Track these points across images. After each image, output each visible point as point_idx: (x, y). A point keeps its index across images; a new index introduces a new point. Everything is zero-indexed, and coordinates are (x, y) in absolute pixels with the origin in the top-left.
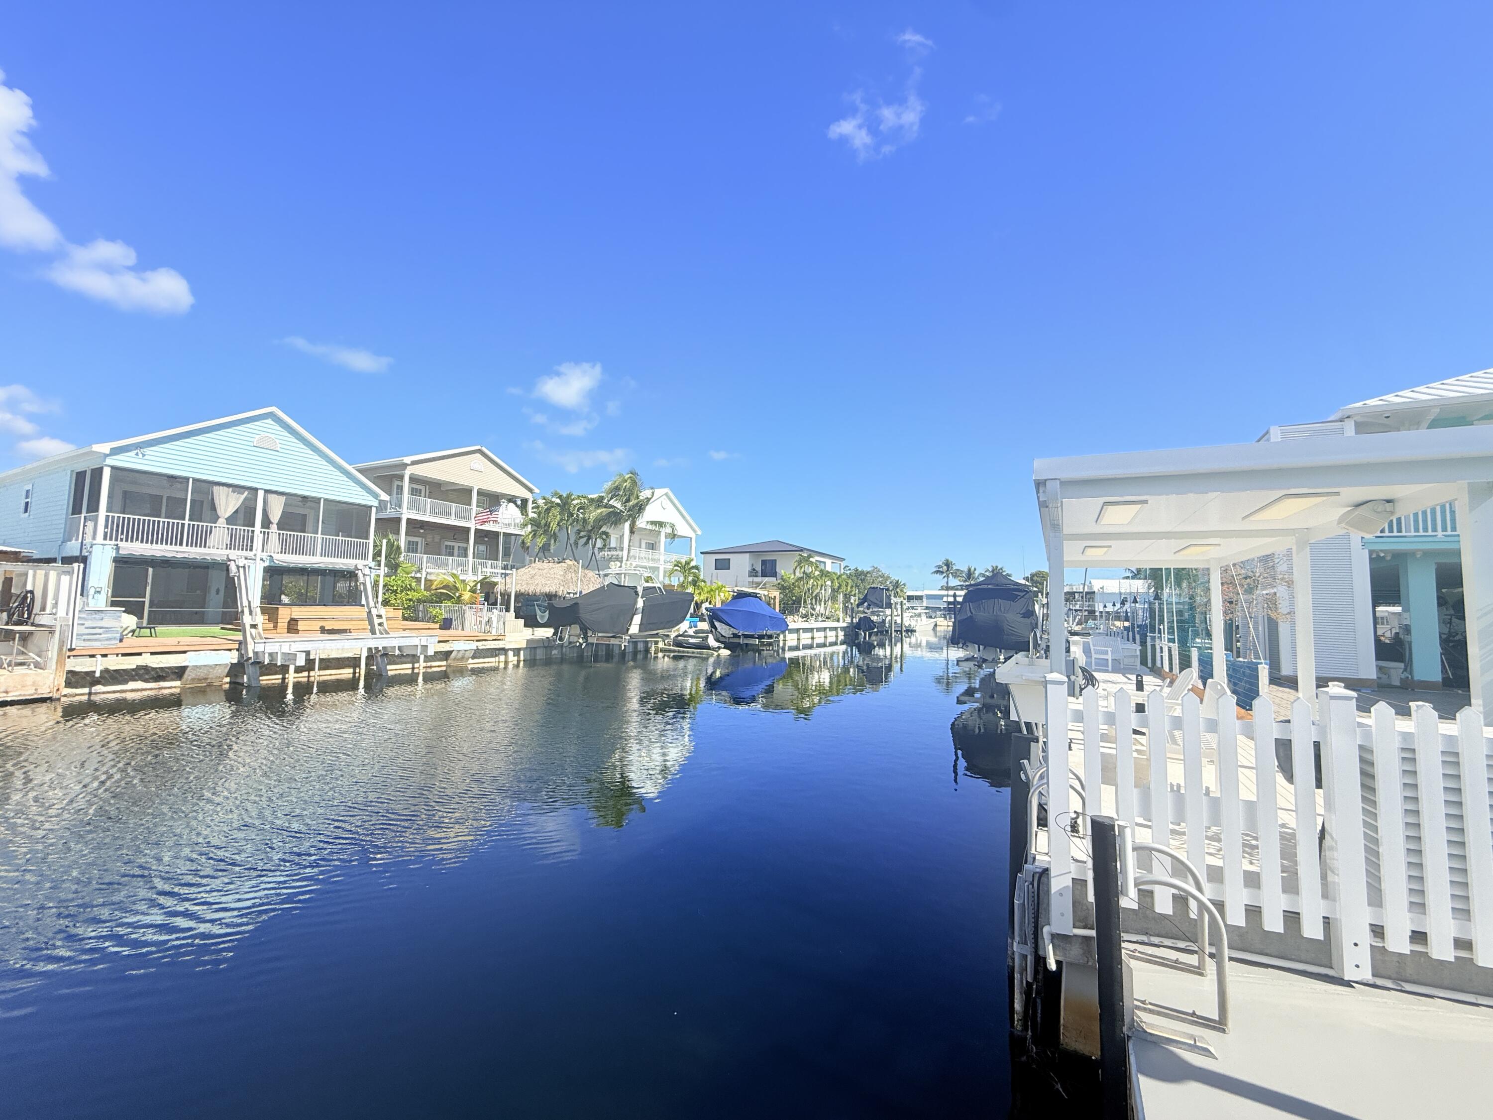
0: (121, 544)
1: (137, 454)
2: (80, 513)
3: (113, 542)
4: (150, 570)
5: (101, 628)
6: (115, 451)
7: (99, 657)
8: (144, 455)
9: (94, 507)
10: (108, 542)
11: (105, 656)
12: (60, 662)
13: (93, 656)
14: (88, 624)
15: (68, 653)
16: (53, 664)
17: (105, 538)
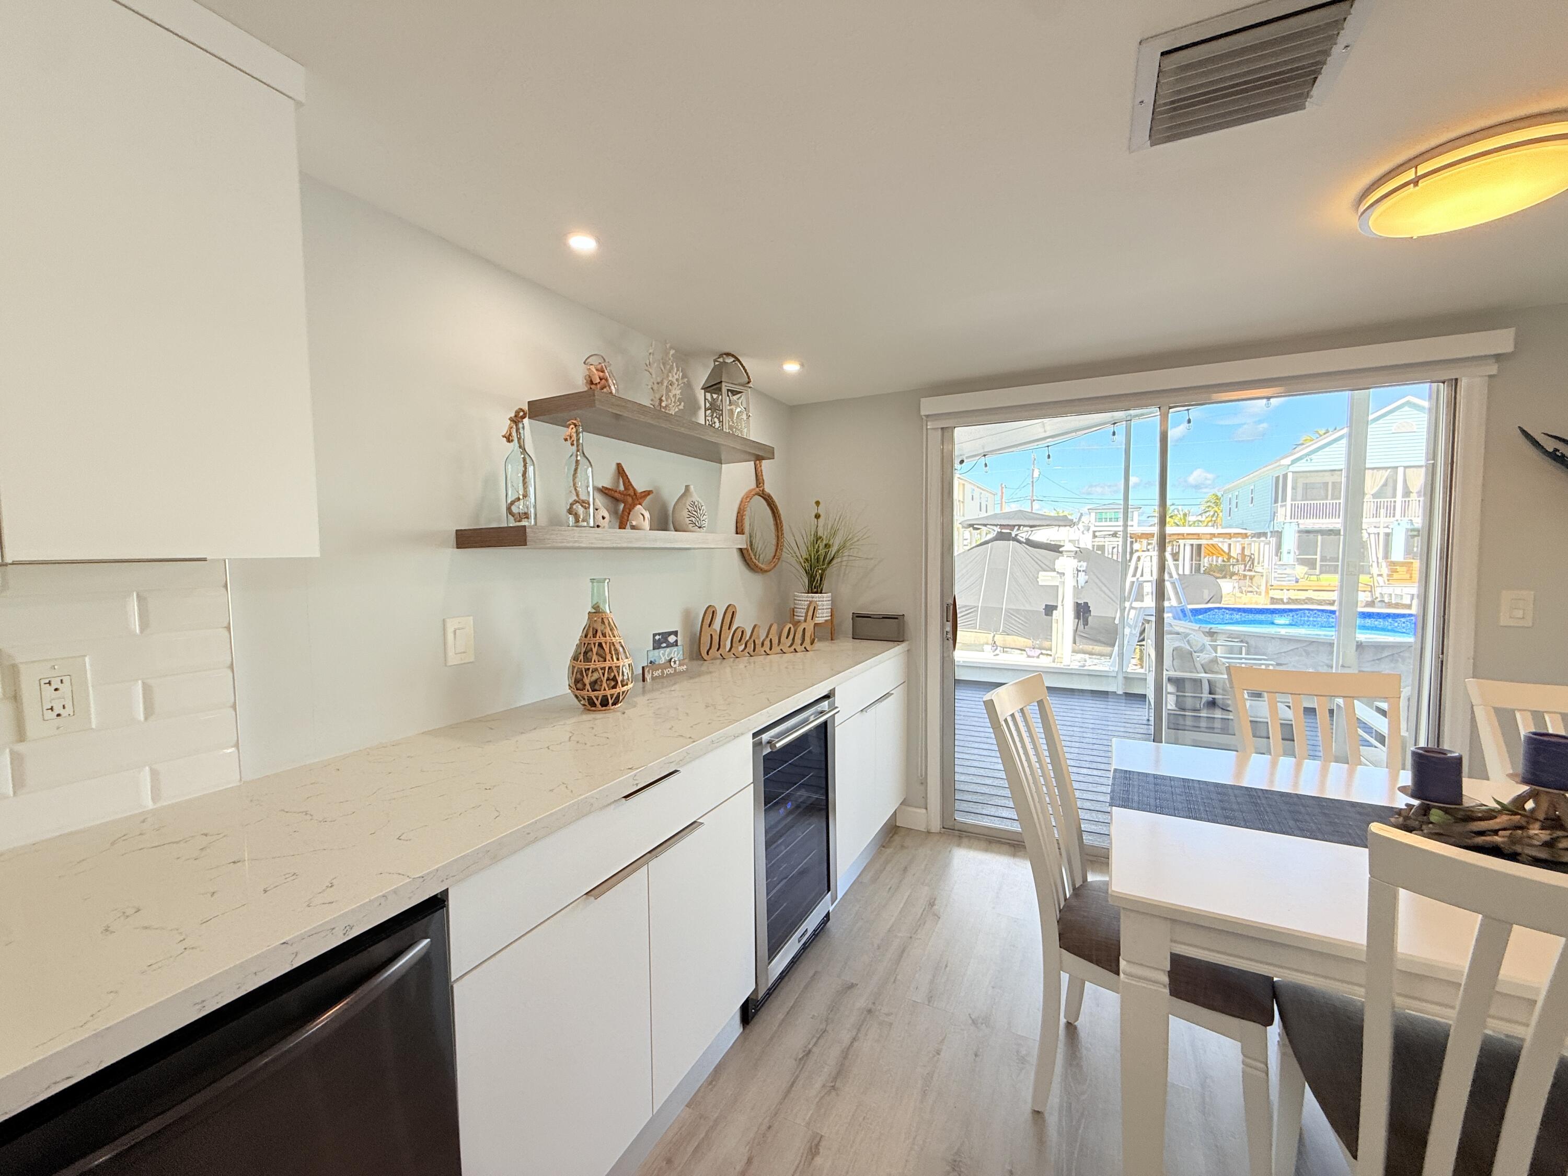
0: (1301, 521)
1: (1307, 460)
2: (1278, 503)
3: (1296, 520)
4: (1320, 537)
5: (1285, 574)
6: (1293, 462)
7: (1285, 591)
8: (1311, 460)
9: (1284, 500)
10: (1293, 520)
11: (1288, 590)
12: (1267, 592)
13: (1282, 590)
14: (1279, 571)
15: (1270, 588)
16: (1263, 593)
17: (1291, 518)
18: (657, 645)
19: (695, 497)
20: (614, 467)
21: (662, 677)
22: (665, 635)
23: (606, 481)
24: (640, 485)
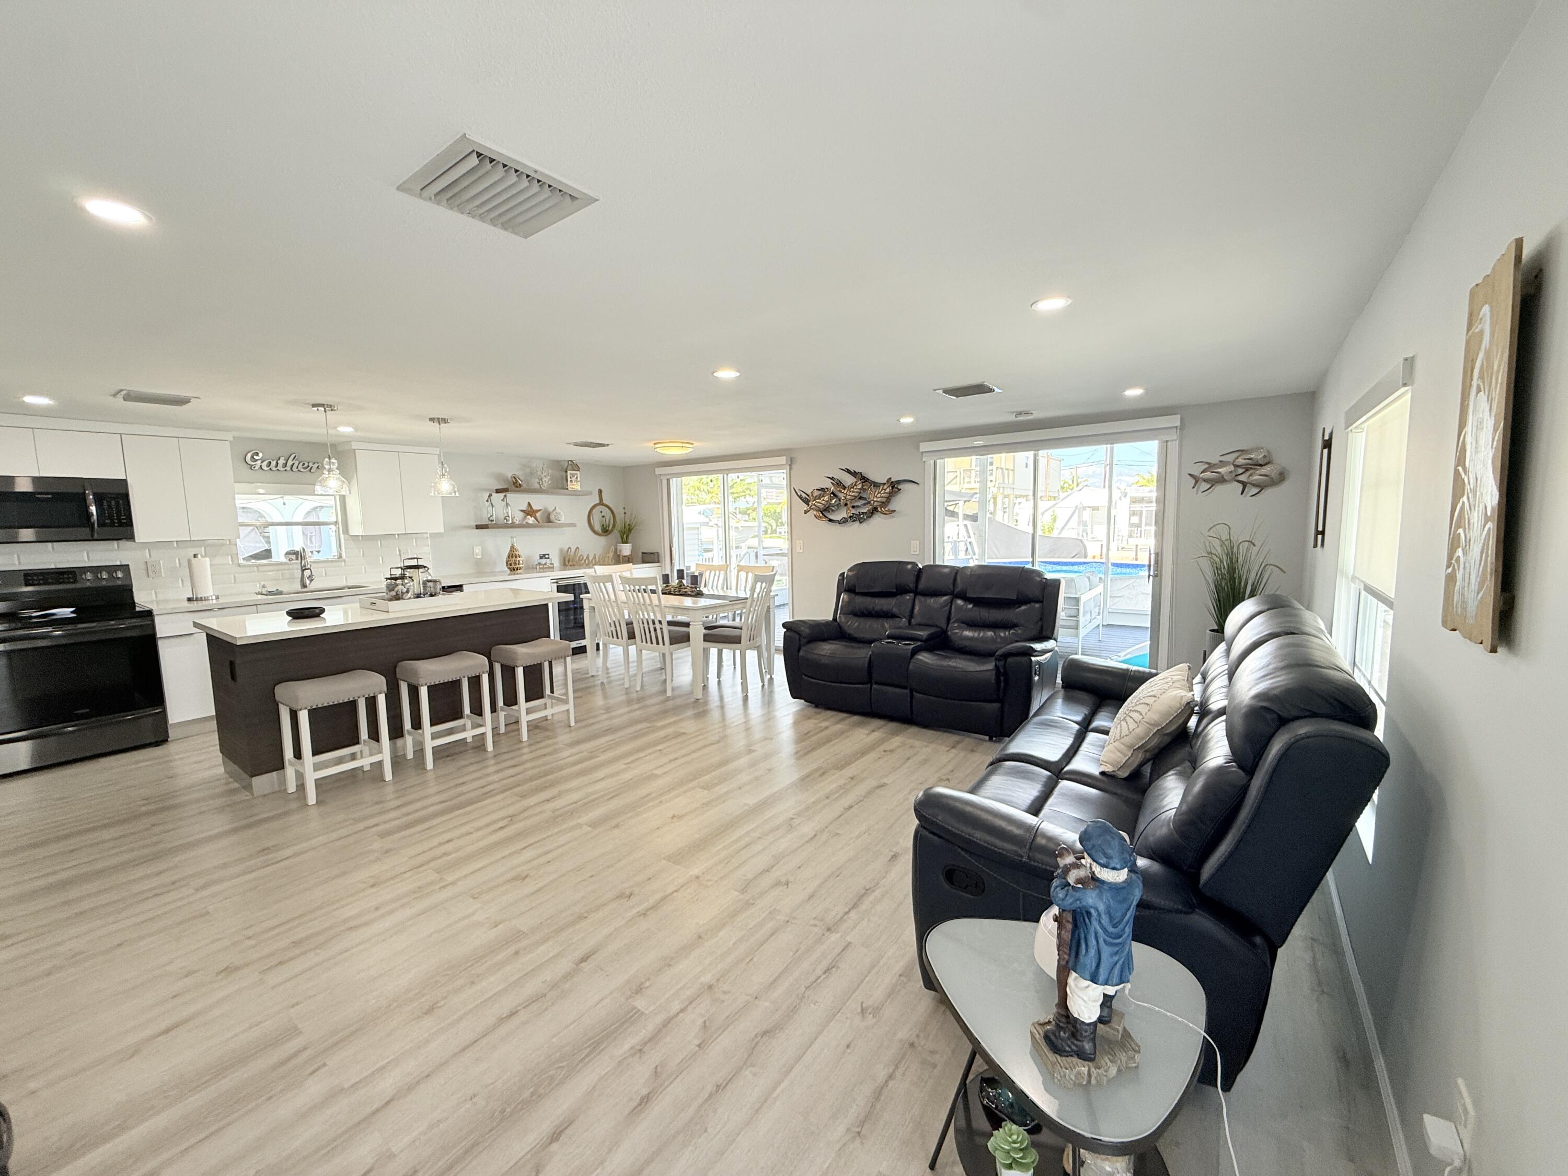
18: (541, 558)
19: (558, 510)
20: (527, 503)
21: (543, 568)
22: (544, 555)
23: (524, 508)
24: (535, 508)
